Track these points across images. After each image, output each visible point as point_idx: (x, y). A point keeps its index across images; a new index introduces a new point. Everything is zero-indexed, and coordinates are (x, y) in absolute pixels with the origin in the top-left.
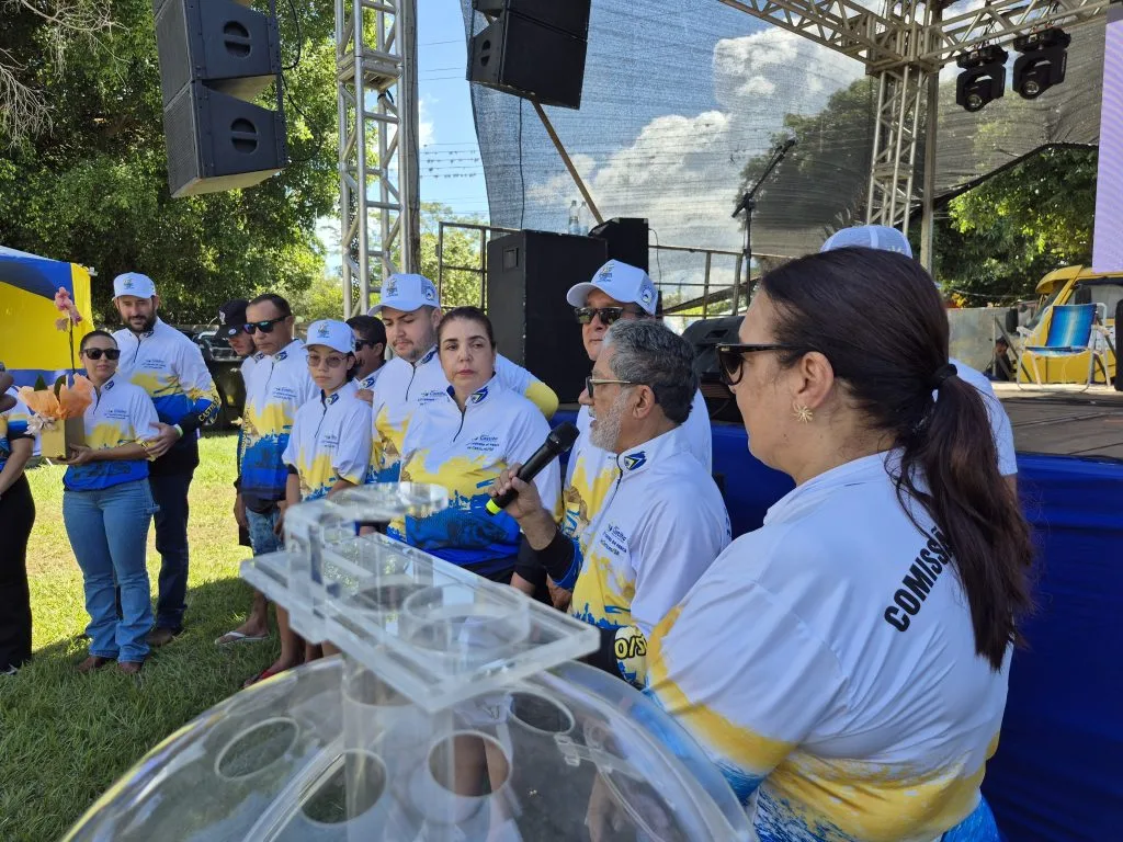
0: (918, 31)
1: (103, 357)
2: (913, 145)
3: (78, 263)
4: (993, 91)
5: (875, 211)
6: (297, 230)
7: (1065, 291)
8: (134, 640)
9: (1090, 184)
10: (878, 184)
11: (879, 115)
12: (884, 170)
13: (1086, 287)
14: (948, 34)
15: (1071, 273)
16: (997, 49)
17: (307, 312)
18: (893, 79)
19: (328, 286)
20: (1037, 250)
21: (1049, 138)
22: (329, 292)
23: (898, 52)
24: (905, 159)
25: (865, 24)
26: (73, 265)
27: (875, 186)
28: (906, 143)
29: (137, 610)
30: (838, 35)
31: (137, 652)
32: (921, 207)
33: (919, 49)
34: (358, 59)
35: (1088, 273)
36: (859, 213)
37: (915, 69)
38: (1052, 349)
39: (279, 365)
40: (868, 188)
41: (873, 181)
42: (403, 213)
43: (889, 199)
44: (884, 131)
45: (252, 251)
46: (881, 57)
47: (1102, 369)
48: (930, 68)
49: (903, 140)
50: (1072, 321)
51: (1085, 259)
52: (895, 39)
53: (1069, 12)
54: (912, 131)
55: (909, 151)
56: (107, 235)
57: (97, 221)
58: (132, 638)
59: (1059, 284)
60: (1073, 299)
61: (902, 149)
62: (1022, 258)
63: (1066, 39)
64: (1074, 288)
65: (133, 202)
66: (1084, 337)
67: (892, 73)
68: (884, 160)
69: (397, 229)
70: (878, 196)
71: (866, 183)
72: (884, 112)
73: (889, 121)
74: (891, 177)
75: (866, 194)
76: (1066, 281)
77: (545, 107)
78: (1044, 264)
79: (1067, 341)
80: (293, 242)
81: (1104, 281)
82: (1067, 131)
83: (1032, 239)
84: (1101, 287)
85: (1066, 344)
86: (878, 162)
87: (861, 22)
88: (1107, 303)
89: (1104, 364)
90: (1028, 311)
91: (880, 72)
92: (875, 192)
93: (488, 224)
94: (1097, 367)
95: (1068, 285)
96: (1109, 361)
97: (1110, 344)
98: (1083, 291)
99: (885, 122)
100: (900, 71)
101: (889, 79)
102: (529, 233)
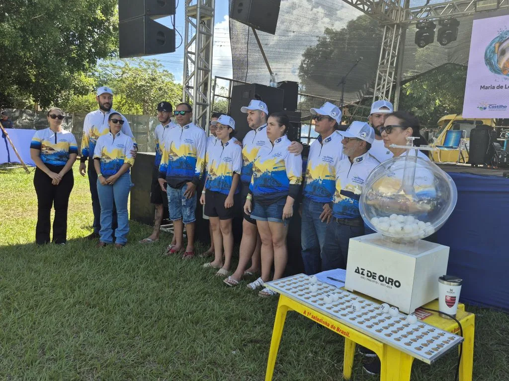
0: (401, 10)
2: (396, 58)
4: (429, 40)
5: (379, 85)
7: (449, 125)
8: (122, 236)
9: (463, 80)
10: (381, 74)
11: (383, 44)
12: (383, 68)
13: (458, 124)
14: (413, 13)
15: (452, 117)
16: (432, 22)
18: (389, 29)
20: (436, 105)
21: (449, 60)
23: (393, 18)
24: (392, 64)
25: (381, 5)
27: (379, 74)
28: (393, 57)
30: (370, 9)
31: (122, 241)
32: (395, 84)
33: (401, 18)
35: (459, 118)
36: (371, 85)
37: (398, 26)
38: (446, 147)
40: (376, 75)
41: (378, 72)
42: (210, 72)
43: (384, 80)
44: (384, 50)
46: (386, 20)
47: (463, 158)
48: (403, 26)
49: (392, 56)
50: (454, 136)
51: (459, 112)
52: (392, 12)
53: (460, 13)
54: (396, 52)
55: (394, 60)
58: (121, 235)
59: (447, 121)
60: (453, 128)
61: (391, 59)
62: (429, 108)
63: (458, 23)
64: (453, 123)
66: (458, 143)
67: (389, 26)
68: (383, 63)
70: (380, 79)
71: (376, 73)
72: (384, 43)
73: (387, 47)
74: (386, 71)
75: (376, 77)
76: (450, 120)
77: (257, 31)
78: (439, 112)
79: (451, 144)
81: (465, 121)
82: (455, 58)
83: (434, 100)
84: (464, 124)
85: (451, 145)
86: (381, 64)
87: (380, 5)
88: (467, 130)
89: (464, 156)
90: (433, 132)
91: (385, 26)
92: (379, 76)
93: (232, 79)
94: (461, 157)
95: (451, 122)
96: (466, 155)
97: (466, 148)
98: (457, 125)
99: (385, 47)
100: (393, 26)
101: (388, 29)
102: (257, 85)
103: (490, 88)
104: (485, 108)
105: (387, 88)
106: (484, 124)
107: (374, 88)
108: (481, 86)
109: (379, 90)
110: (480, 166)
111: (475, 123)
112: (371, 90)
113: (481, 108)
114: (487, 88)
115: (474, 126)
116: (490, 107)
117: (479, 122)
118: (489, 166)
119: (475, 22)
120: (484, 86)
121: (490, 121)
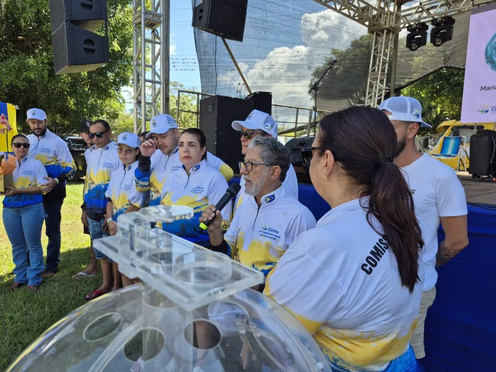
0: (390, 14)
1: (22, 147)
2: (387, 64)
3: (10, 103)
4: (422, 42)
5: (369, 93)
6: (112, 91)
7: (449, 131)
8: (35, 276)
9: (460, 85)
10: (371, 81)
11: (373, 51)
12: (374, 75)
13: (457, 129)
14: (404, 16)
15: (451, 123)
16: (424, 24)
17: (116, 129)
18: (380, 35)
19: (126, 118)
20: (437, 113)
21: (444, 64)
22: (126, 120)
23: (382, 23)
24: (383, 71)
25: (368, 10)
26: (8, 104)
27: (370, 82)
28: (384, 63)
29: (37, 262)
30: (356, 14)
31: (37, 281)
32: (389, 92)
33: (391, 22)
34: (143, 14)
35: (458, 123)
36: (363, 93)
37: (389, 31)
38: (443, 155)
39: (105, 152)
40: (367, 83)
41: (369, 80)
42: (162, 85)
43: (376, 88)
44: (375, 58)
45: (91, 101)
46: (375, 25)
47: (463, 164)
48: (395, 31)
49: (383, 62)
50: (452, 143)
51: (457, 117)
52: (381, 17)
53: (455, 9)
54: (387, 58)
55: (385, 67)
56: (24, 91)
57: (19, 84)
58: (34, 275)
59: (446, 127)
60: (452, 134)
61: (382, 66)
62: (431, 116)
63: (453, 21)
64: (452, 129)
65: (36, 76)
66: (456, 151)
67: (379, 33)
68: (374, 70)
69: (159, 93)
70: (371, 86)
71: (366, 81)
72: (375, 50)
73: (377, 53)
74: (377, 78)
75: (366, 85)
76: (449, 126)
77: (227, 40)
78: (440, 118)
80: (111, 97)
81: (465, 127)
82: (452, 61)
83: (435, 107)
84: (463, 129)
85: (449, 153)
86: (372, 71)
87: (366, 9)
88: (466, 136)
89: (464, 162)
90: (433, 139)
91: (374, 32)
92: (370, 85)
93: (200, 92)
94: (461, 163)
95: (450, 128)
96: (466, 162)
97: (467, 154)
98: (456, 131)
99: (375, 54)
100: (382, 31)
101: (378, 35)
102: (219, 97)
103: (492, 88)
104: (487, 111)
105: (379, 97)
106: (485, 129)
107: (365, 96)
108: (482, 87)
109: (371, 98)
110: (484, 176)
111: (475, 128)
112: (362, 98)
113: (482, 111)
114: (489, 89)
115: (475, 131)
116: (494, 109)
117: (480, 127)
118: (494, 179)
119: (473, 18)
120: (485, 87)
121: (493, 125)
